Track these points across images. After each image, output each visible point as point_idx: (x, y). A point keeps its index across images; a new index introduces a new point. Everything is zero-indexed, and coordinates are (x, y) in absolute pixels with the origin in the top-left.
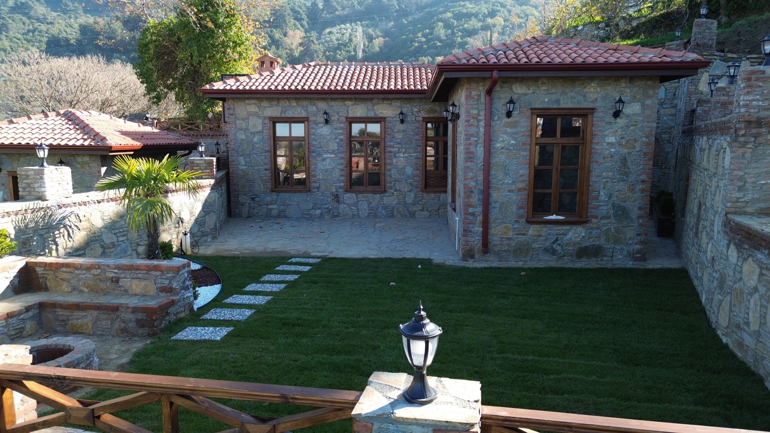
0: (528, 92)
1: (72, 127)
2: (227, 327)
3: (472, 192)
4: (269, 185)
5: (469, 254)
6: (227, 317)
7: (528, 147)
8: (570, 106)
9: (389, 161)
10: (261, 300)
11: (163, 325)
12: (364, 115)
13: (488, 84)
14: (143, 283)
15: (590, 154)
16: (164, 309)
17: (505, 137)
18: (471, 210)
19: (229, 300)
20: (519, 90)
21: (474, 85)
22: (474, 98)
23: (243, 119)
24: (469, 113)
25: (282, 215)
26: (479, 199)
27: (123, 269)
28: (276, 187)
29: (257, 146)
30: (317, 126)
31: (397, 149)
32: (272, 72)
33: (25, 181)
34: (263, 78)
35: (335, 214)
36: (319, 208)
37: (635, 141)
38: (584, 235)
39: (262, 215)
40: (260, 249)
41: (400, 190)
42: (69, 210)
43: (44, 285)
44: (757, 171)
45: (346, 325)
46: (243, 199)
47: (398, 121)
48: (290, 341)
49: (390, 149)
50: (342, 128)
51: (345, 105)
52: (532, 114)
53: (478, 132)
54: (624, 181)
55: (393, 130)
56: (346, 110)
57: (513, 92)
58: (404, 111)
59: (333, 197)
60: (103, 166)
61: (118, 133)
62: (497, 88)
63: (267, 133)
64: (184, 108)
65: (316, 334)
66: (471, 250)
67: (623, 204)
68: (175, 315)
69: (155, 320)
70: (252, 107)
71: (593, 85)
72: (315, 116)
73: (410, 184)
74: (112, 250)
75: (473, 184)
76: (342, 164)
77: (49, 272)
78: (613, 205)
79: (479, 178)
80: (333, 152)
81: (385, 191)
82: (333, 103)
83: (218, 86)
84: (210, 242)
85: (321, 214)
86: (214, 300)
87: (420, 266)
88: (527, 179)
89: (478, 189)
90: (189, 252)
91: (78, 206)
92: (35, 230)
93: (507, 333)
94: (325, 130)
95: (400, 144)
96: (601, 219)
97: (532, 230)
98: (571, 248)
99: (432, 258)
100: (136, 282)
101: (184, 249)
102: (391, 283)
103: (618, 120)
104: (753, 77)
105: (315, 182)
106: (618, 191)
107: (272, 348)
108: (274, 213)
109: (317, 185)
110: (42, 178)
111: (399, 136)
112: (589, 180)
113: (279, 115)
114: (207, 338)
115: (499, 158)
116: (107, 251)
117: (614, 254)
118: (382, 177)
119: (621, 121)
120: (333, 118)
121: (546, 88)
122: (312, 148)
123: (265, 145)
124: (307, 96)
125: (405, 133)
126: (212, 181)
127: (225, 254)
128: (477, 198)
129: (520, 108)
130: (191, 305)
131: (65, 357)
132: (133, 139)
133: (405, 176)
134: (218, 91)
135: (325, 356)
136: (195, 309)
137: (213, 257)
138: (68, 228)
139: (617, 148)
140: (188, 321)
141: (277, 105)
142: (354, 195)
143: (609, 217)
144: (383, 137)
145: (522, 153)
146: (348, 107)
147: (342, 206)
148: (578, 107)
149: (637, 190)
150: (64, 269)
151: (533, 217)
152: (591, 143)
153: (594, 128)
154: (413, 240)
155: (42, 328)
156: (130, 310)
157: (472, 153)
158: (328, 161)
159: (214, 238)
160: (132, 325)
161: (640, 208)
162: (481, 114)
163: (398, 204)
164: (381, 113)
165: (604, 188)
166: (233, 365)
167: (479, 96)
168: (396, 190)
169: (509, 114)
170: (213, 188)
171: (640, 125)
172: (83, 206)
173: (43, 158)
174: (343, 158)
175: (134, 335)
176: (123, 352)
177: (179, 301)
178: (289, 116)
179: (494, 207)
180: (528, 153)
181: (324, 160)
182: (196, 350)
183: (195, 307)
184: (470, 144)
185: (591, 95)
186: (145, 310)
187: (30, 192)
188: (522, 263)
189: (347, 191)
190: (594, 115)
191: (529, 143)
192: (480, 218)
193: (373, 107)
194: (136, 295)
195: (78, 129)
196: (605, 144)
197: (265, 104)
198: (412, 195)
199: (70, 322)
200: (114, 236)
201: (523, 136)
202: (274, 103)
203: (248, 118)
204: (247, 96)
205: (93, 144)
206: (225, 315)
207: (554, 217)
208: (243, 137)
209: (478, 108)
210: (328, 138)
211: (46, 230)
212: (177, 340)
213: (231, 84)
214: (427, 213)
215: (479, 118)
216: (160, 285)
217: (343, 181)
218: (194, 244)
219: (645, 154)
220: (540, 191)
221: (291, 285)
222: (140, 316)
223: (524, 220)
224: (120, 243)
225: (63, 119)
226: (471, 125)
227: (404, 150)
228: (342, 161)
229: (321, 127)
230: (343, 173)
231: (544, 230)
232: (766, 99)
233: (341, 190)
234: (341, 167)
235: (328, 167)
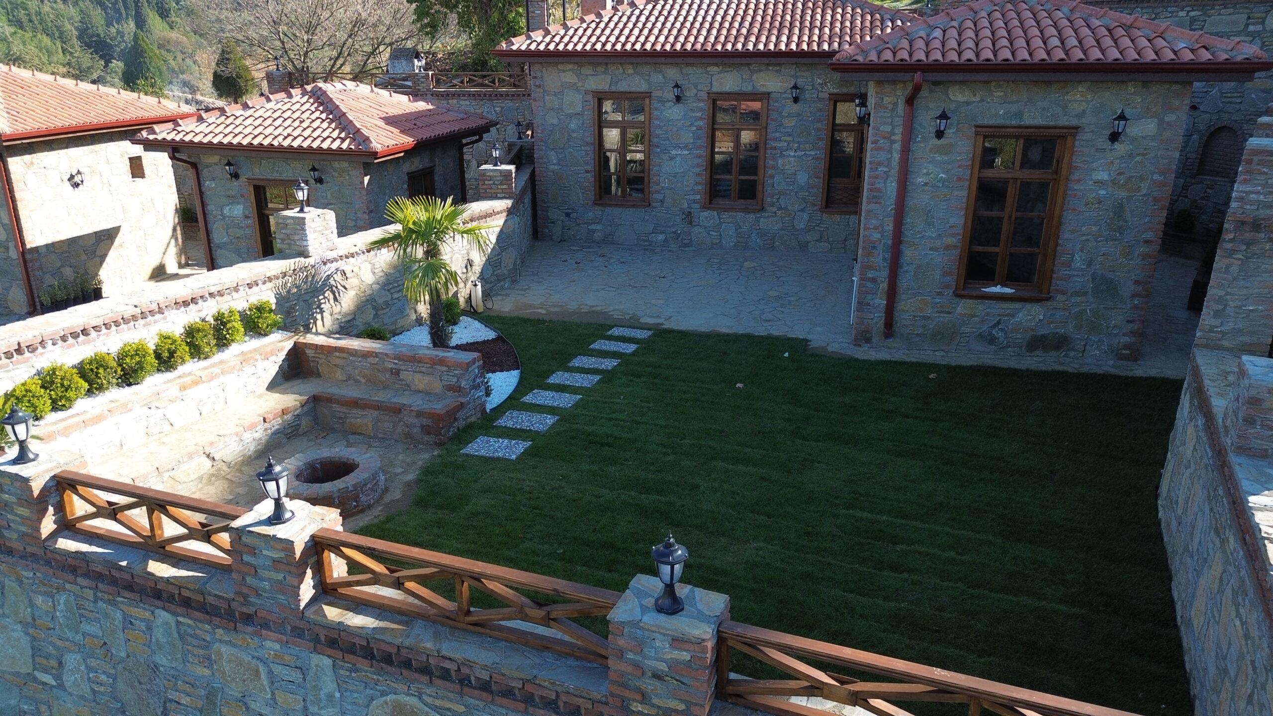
0: (973, 99)
1: (324, 116)
2: (524, 440)
3: (874, 248)
4: (591, 195)
5: (863, 337)
6: (525, 425)
7: (966, 184)
8: (1039, 121)
9: (771, 162)
10: (566, 401)
11: (451, 433)
12: (736, 89)
13: (909, 88)
14: (427, 379)
15: (1064, 198)
16: (452, 414)
17: (931, 168)
18: (870, 274)
19: (528, 399)
20: (958, 95)
21: (888, 88)
22: (887, 108)
23: (555, 95)
24: (878, 130)
25: (609, 241)
26: (884, 259)
27: (403, 360)
28: (601, 198)
29: (574, 135)
30: (664, 106)
31: (786, 144)
32: (599, 16)
33: (284, 231)
34: (585, 25)
35: (685, 241)
36: (662, 233)
37: (1142, 179)
38: (1041, 317)
39: (580, 239)
40: (573, 306)
41: (786, 209)
42: (334, 266)
43: (315, 370)
44: (1245, 291)
45: (664, 450)
46: (554, 214)
47: (789, 99)
48: (595, 468)
49: (773, 144)
50: (701, 110)
51: (707, 72)
52: (977, 134)
53: (889, 160)
54: (1115, 240)
55: (780, 114)
56: (709, 80)
57: (950, 99)
58: (801, 82)
59: (684, 216)
60: (366, 175)
61: (381, 123)
62: (924, 93)
63: (590, 115)
64: (471, 38)
65: (626, 460)
66: (867, 331)
67: (1111, 275)
68: (464, 420)
69: (442, 428)
70: (568, 75)
71: (1080, 89)
72: (661, 89)
73: (804, 199)
74: (385, 311)
75: (877, 236)
76: (698, 166)
77: (321, 356)
78: (1094, 277)
79: (886, 228)
80: (686, 147)
81: (763, 209)
82: (690, 70)
83: (519, 43)
84: (509, 288)
85: (666, 240)
86: (510, 398)
87: (786, 355)
88: (961, 231)
89: (884, 244)
90: (481, 309)
91: (345, 260)
92: (299, 296)
93: (868, 479)
94: (674, 112)
95: (790, 135)
96: (1071, 296)
97: (963, 307)
98: (1019, 336)
99: (809, 337)
100: (417, 376)
101: (474, 304)
102: (739, 385)
103: (1117, 145)
104: (1256, 159)
105: (658, 192)
106: (1104, 254)
107: (574, 476)
108: (598, 236)
109: (660, 197)
110: (304, 230)
111: (789, 123)
112: (1058, 237)
113: (607, 88)
114: (500, 455)
115: (918, 199)
116: (380, 313)
117: (1087, 347)
118: (759, 188)
119: (1120, 148)
120: (687, 94)
121: (1002, 94)
122: (655, 140)
123: (586, 134)
124: (648, 60)
125: (800, 117)
126: (508, 203)
127: (525, 313)
128: (881, 257)
129: (958, 124)
130: (483, 405)
131: (352, 474)
132: (402, 132)
133: (796, 186)
134: (519, 53)
135: (633, 493)
136: (488, 411)
137: (512, 319)
138: (334, 288)
139: (1110, 189)
140: (480, 428)
141: (604, 73)
142: (715, 213)
143: (1085, 294)
144: (765, 124)
145: (956, 193)
146: (712, 75)
147: (696, 230)
148: (1052, 123)
149: (1136, 255)
150: (337, 354)
151: (964, 288)
152: (1068, 179)
153: (1074, 158)
154: (792, 299)
155: (317, 424)
156: (414, 414)
157: (878, 190)
158: (678, 160)
159: (514, 281)
160: (416, 430)
161: (1137, 283)
162: (897, 131)
163: (782, 229)
164: (763, 85)
165: (1082, 250)
166: (528, 496)
167: (896, 104)
168: (780, 208)
169: (940, 134)
170: (510, 212)
171: (1152, 155)
172: (351, 259)
173: (302, 201)
174: (700, 157)
175: (419, 443)
176: (408, 464)
177: (469, 403)
178: (622, 90)
179: (907, 272)
180: (965, 193)
181: (672, 158)
182: (488, 472)
183: (489, 407)
184: (876, 177)
185: (1076, 105)
186: (431, 415)
187: (289, 244)
188: (942, 353)
189: (704, 208)
190: (1077, 138)
191: (968, 177)
192: (884, 286)
193: (751, 76)
194: (419, 392)
195: (332, 121)
196: (1091, 183)
197: (587, 70)
198: (805, 216)
199: (348, 420)
200: (387, 293)
201: (959, 167)
202: (601, 69)
203: (561, 93)
204: (561, 59)
205: (353, 147)
206: (523, 421)
207: (997, 289)
208: (555, 121)
209: (891, 124)
210: (680, 124)
211: (311, 295)
212: (467, 455)
213: (537, 41)
214: (826, 244)
215: (893, 138)
216: (446, 383)
217: (698, 193)
218: (486, 295)
219: (1155, 200)
220: (980, 249)
221: (608, 376)
222: (425, 421)
223: (951, 291)
224: (395, 301)
225: (312, 101)
226: (880, 149)
227: (796, 145)
228: (700, 160)
229: (670, 107)
230: (699, 179)
231: (980, 307)
232: (1270, 193)
233: (696, 206)
234: (697, 170)
235: (678, 170)
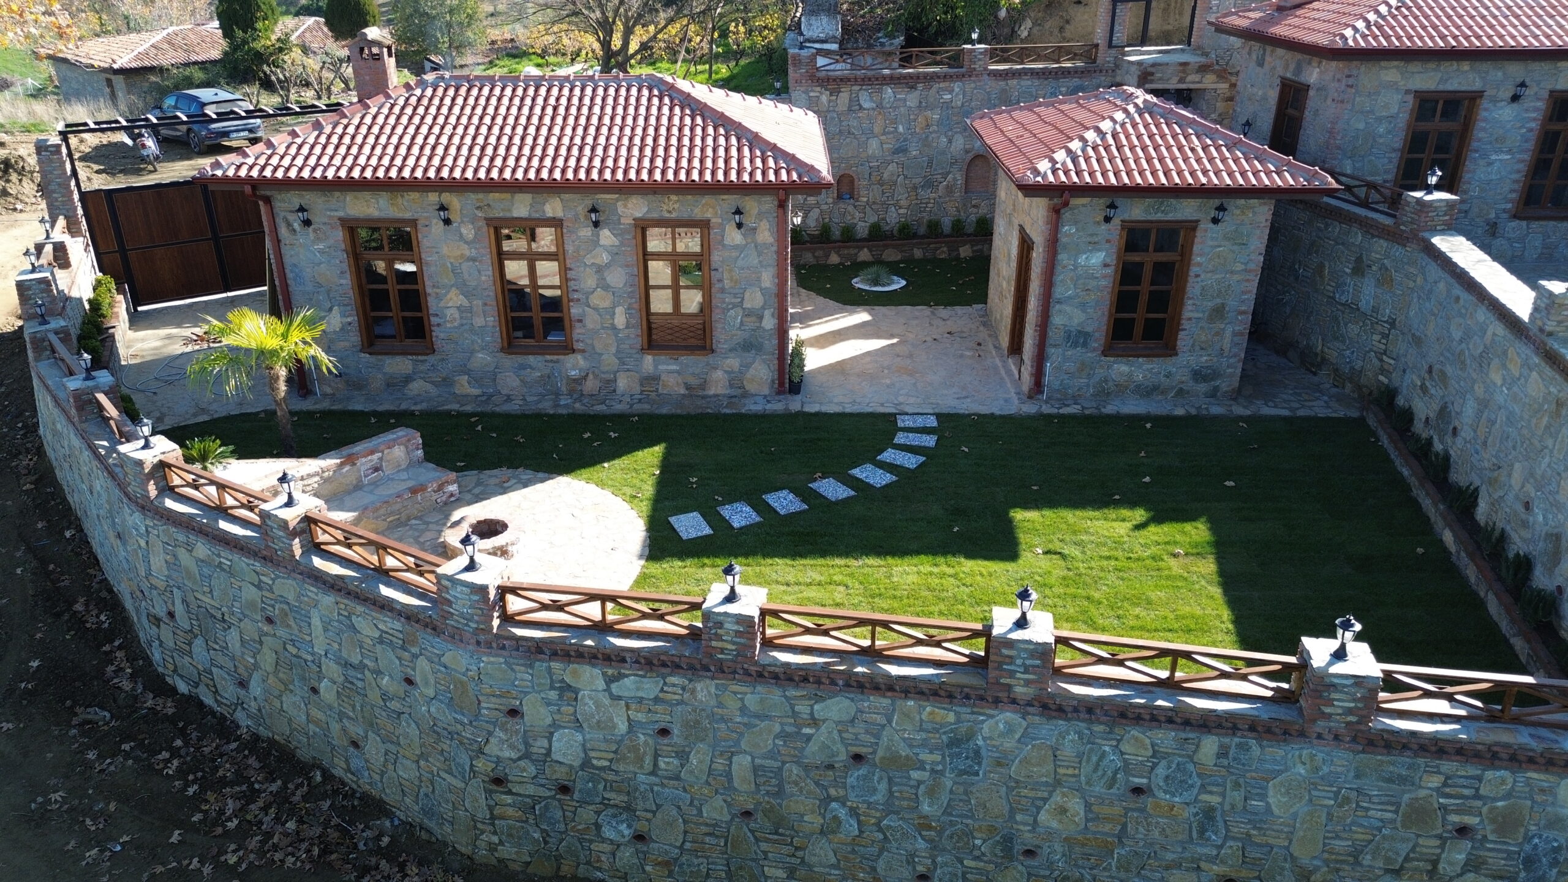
23: (1369, 95)
29: (1381, 141)
30: (1495, 106)
50: (1535, 108)
51: (1556, 68)
56: (1554, 78)
59: (1487, 228)
63: (1405, 118)
70: (1391, 73)
72: (1497, 88)
76: (1518, 172)
80: (1509, 152)
82: (1536, 64)
94: (1506, 113)
109: (1465, 207)
113: (1431, 86)
120: (1527, 92)
122: (1475, 144)
123: (1396, 139)
134: (1365, 50)
141: (1433, 69)
142: (1524, 223)
147: (1497, 242)
158: (1497, 164)
174: (1524, 161)
178: (1451, 88)
181: (1490, 164)
189: (1515, 217)
197: (1413, 66)
202: (1432, 65)
203: (1377, 93)
208: (1361, 126)
210: (1509, 126)
213: (1368, 33)
228: (1522, 165)
229: (1502, 108)
230: (1518, 186)
233: (1505, 216)
234: (1515, 176)
235: (1494, 177)
